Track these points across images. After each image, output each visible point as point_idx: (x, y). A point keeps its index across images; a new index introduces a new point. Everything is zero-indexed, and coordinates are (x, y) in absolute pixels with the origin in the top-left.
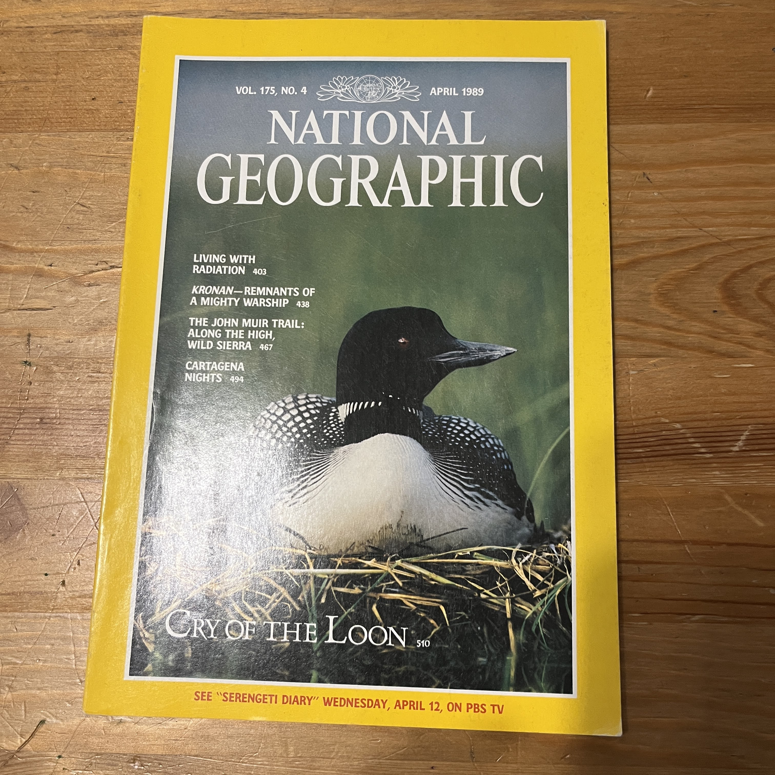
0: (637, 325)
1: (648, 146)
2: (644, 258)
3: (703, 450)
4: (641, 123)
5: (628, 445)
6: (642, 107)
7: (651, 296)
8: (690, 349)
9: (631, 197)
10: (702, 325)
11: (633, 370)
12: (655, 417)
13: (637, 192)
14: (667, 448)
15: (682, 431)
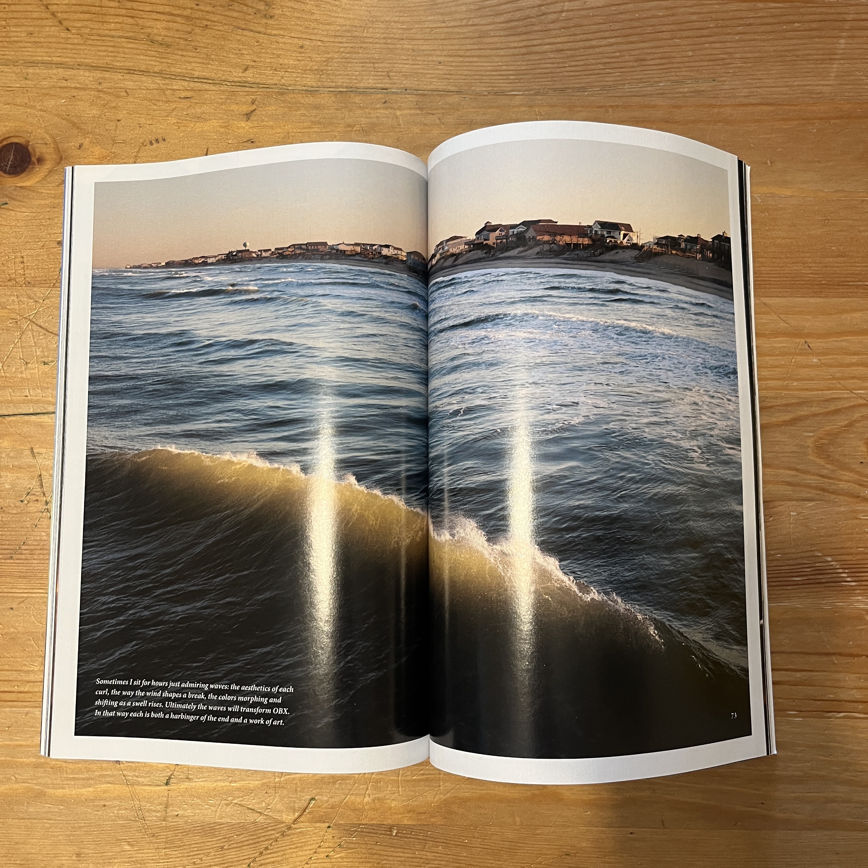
0: (797, 474)
1: (809, 317)
2: (804, 416)
3: (849, 579)
4: (804, 297)
5: (789, 575)
6: (804, 283)
7: (809, 449)
8: (840, 494)
9: (795, 362)
10: (851, 474)
11: (793, 512)
12: (811, 551)
13: (799, 358)
14: (820, 577)
15: (832, 563)
